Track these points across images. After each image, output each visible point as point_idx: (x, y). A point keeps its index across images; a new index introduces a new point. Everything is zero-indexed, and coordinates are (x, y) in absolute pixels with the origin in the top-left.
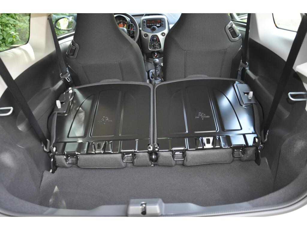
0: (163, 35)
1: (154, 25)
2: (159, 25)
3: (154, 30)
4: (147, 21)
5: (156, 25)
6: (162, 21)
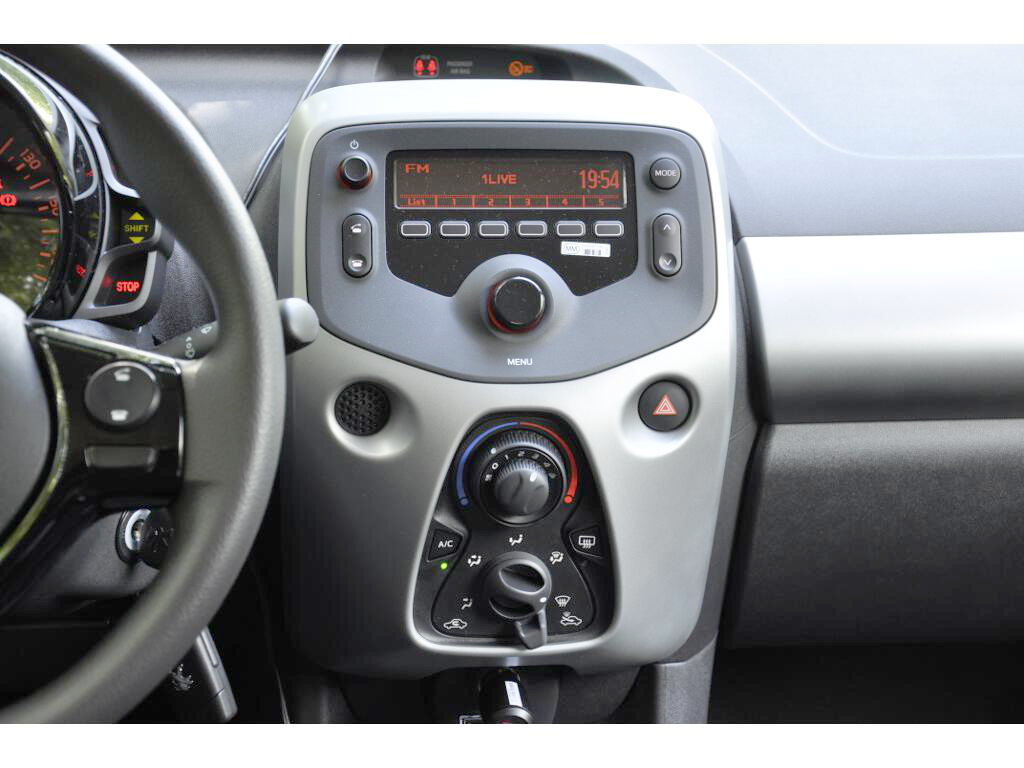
0: (666, 408)
1: (514, 244)
2: (603, 250)
5: (553, 240)
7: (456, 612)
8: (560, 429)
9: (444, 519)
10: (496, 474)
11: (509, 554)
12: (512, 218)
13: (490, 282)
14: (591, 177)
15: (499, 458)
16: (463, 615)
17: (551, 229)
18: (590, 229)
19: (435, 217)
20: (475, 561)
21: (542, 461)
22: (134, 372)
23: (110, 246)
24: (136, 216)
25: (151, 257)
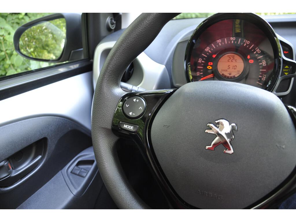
23: (281, 76)
24: (287, 67)
25: (293, 79)
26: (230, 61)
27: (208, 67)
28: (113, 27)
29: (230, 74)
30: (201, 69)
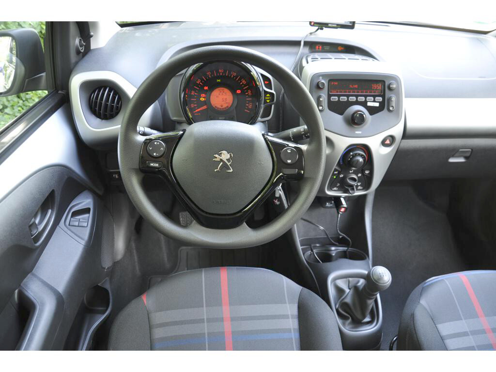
0: (388, 142)
1: (357, 103)
2: (377, 105)
3: (355, 121)
4: (330, 81)
5: (366, 102)
6: (390, 89)
7: (335, 186)
8: (366, 148)
9: (337, 168)
10: (351, 159)
11: (350, 174)
12: (357, 96)
13: (352, 113)
14: (375, 86)
15: (352, 155)
16: (337, 187)
17: (366, 99)
18: (374, 99)
19: (339, 96)
20: (342, 176)
21: (362, 156)
22: (292, 150)
23: (264, 104)
24: (268, 95)
25: (273, 106)
26: (221, 94)
27: (201, 99)
28: (82, 50)
29: (222, 106)
30: (195, 101)
